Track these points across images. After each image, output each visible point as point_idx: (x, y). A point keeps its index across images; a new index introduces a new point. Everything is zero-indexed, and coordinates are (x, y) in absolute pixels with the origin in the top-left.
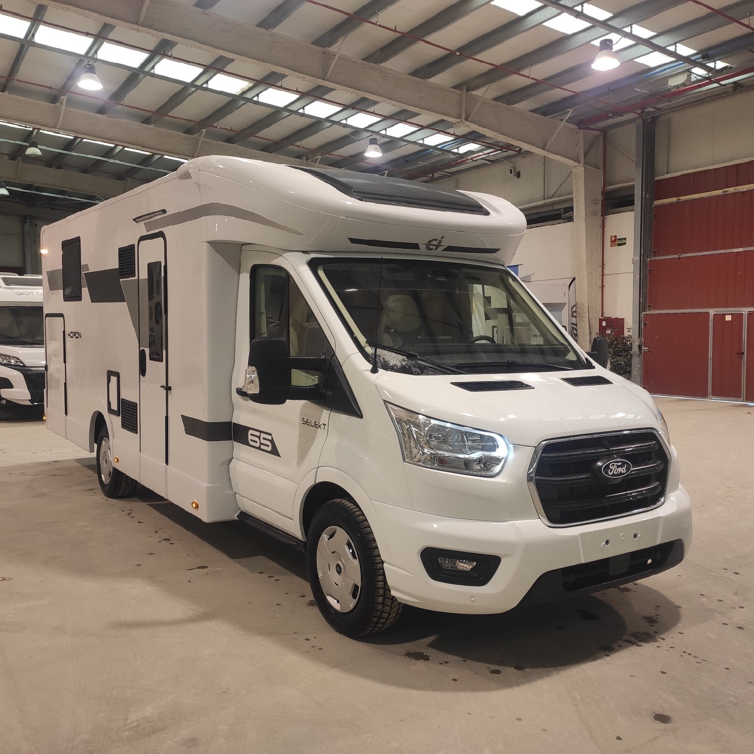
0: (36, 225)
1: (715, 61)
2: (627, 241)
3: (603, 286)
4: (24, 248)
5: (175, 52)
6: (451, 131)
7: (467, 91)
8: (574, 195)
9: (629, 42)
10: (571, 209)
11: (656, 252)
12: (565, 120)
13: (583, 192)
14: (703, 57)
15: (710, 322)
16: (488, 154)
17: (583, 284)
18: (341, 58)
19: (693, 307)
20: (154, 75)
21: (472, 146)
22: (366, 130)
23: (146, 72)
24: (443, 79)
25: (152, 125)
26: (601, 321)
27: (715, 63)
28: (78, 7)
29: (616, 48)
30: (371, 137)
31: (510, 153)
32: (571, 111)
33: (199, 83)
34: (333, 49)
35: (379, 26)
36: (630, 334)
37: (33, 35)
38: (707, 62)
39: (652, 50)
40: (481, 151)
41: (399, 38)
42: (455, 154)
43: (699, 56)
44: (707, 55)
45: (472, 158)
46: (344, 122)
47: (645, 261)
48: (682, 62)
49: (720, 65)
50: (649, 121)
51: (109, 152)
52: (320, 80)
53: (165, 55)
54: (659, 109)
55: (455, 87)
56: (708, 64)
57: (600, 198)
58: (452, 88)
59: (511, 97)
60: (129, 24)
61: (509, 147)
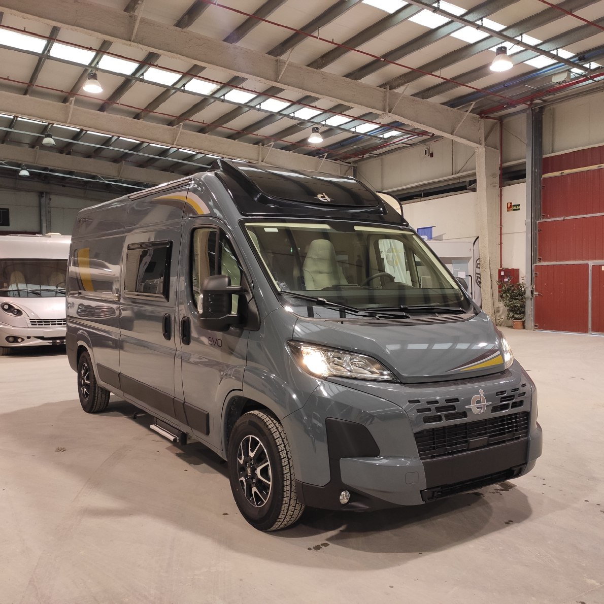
0: (50, 199)
1: (590, 62)
2: (521, 207)
3: (501, 243)
4: (41, 218)
5: (160, 62)
6: (377, 121)
7: (390, 89)
8: (477, 171)
9: (519, 48)
10: (475, 181)
11: (544, 215)
12: (469, 111)
13: (484, 168)
14: (580, 59)
15: (589, 272)
16: (407, 138)
17: (484, 242)
18: (290, 65)
19: (575, 259)
20: (142, 80)
21: (394, 133)
22: (309, 121)
23: (136, 78)
24: (371, 80)
25: (141, 120)
26: (500, 271)
27: (590, 64)
28: (84, 28)
29: (509, 53)
30: (314, 126)
31: (424, 137)
32: (474, 103)
33: (178, 86)
34: (283, 57)
35: (320, 39)
36: (524, 281)
37: (49, 51)
38: (584, 63)
39: (539, 54)
40: (402, 136)
41: (336, 49)
42: (381, 138)
43: (577, 58)
44: (583, 57)
45: (394, 143)
46: (292, 115)
47: (535, 223)
48: (563, 64)
49: (594, 65)
50: (537, 110)
51: (107, 142)
52: (273, 82)
53: (152, 65)
54: (545, 101)
55: (381, 86)
56: (584, 65)
57: (498, 172)
58: (378, 87)
59: (425, 93)
60: (123, 40)
61: (424, 133)
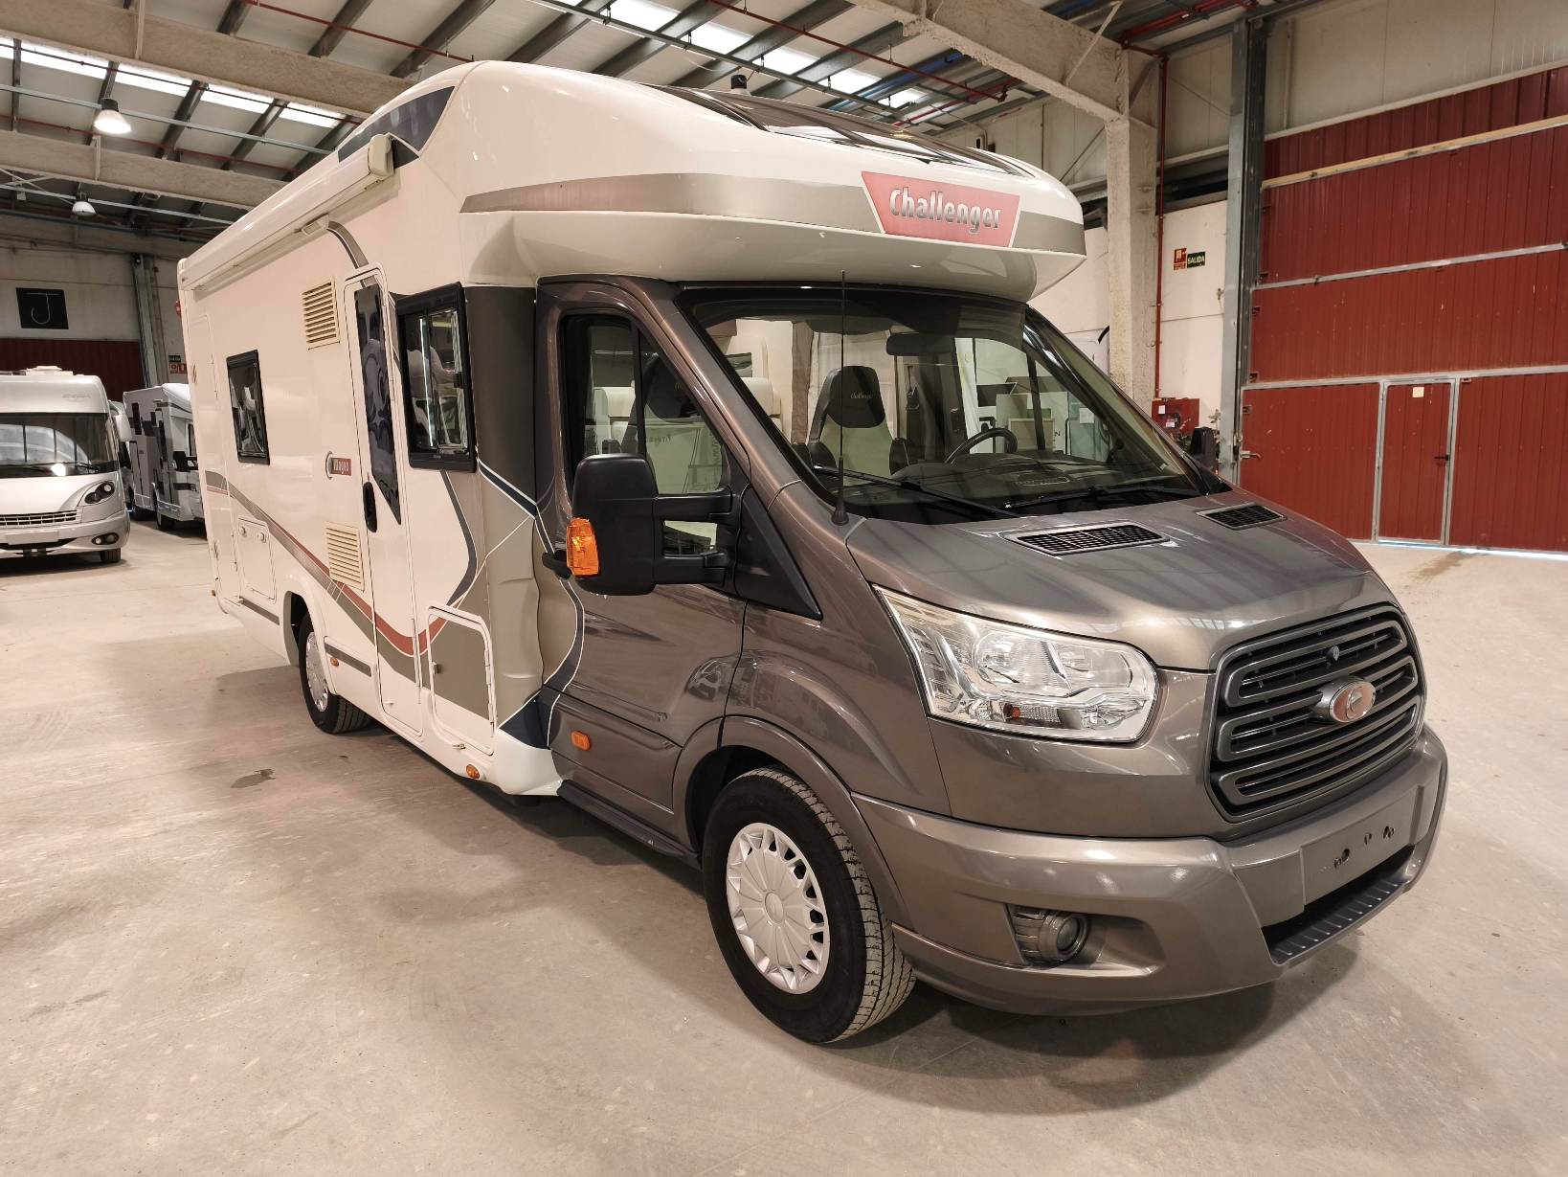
2: (1209, 258)
3: (1158, 343)
8: (1108, 177)
11: (1266, 275)
12: (1101, 30)
13: (1126, 168)
15: (1381, 402)
17: (1122, 339)
21: (912, 95)
22: (729, 57)
25: (326, 58)
26: (1155, 405)
30: (736, 73)
36: (1214, 425)
40: (929, 103)
45: (909, 121)
46: (685, 38)
47: (1248, 291)
51: (258, 124)
57: (1154, 180)
